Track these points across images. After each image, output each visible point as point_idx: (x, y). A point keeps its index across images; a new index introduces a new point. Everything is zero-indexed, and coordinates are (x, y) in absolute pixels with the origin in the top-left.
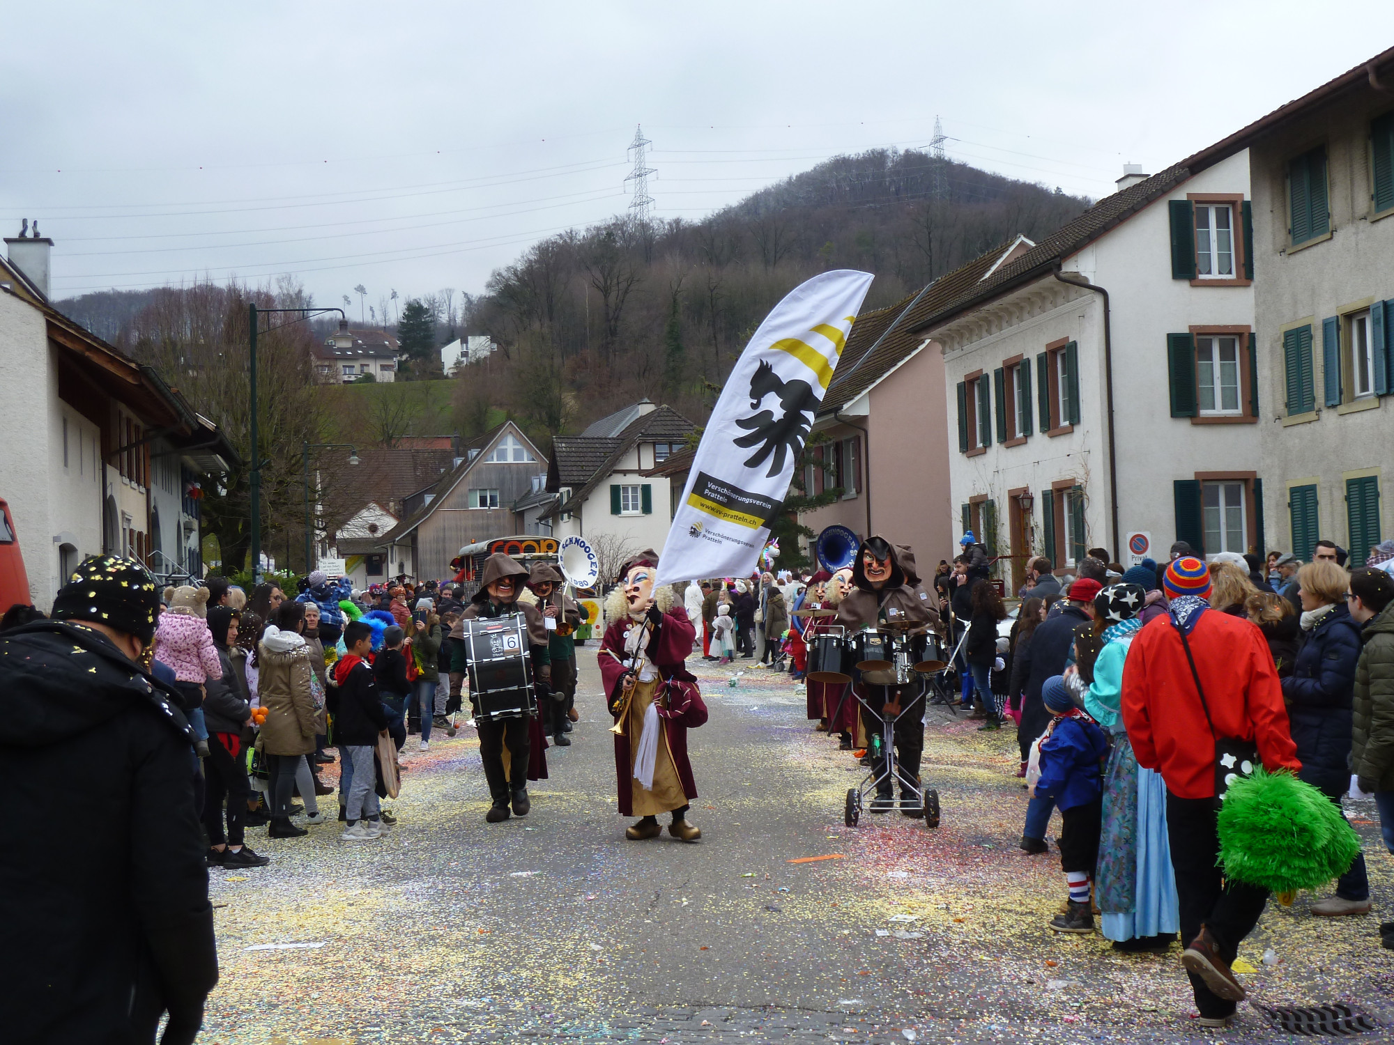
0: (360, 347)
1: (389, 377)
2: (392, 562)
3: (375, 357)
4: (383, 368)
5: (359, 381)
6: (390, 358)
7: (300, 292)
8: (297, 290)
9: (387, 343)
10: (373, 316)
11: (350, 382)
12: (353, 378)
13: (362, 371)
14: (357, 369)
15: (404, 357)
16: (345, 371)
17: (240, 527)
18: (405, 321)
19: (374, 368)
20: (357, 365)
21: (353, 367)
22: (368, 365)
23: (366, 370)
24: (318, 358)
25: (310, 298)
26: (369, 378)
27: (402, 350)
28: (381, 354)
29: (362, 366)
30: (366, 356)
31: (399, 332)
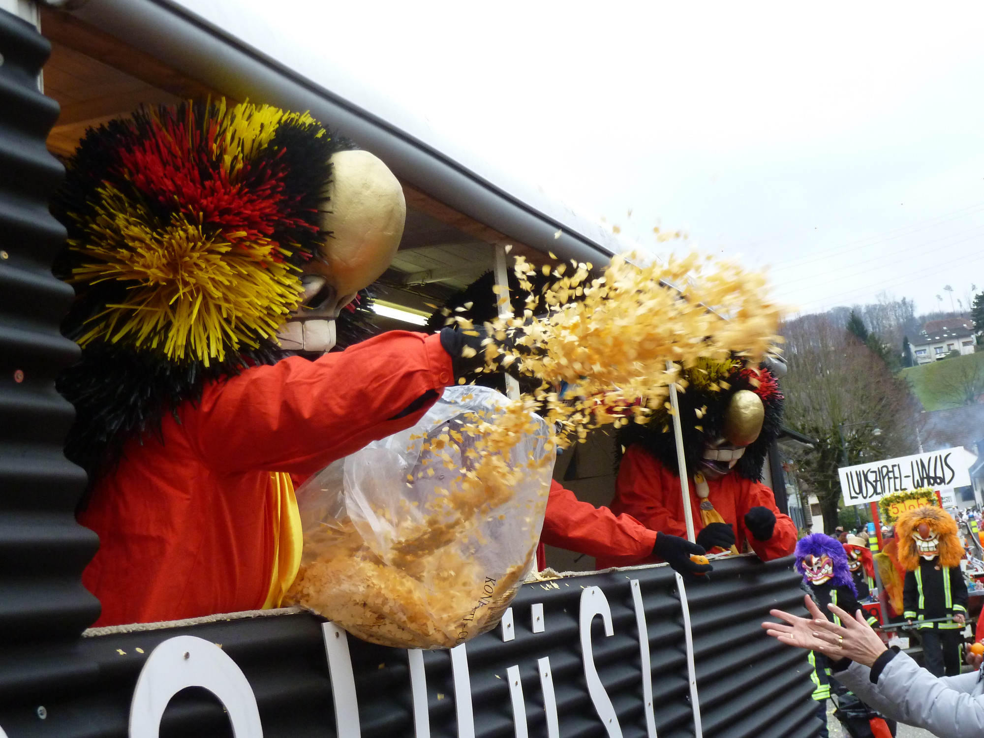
0: (945, 332)
1: (969, 350)
3: (957, 338)
4: (965, 344)
5: (947, 357)
6: (969, 336)
9: (965, 325)
11: (941, 359)
12: (943, 356)
13: (949, 349)
14: (945, 349)
15: (980, 333)
16: (936, 351)
18: (976, 307)
19: (958, 345)
20: (945, 346)
21: (942, 347)
22: (953, 344)
23: (952, 348)
24: (916, 346)
26: (955, 353)
27: (977, 329)
28: (962, 334)
29: (949, 345)
30: (951, 338)
31: (973, 316)
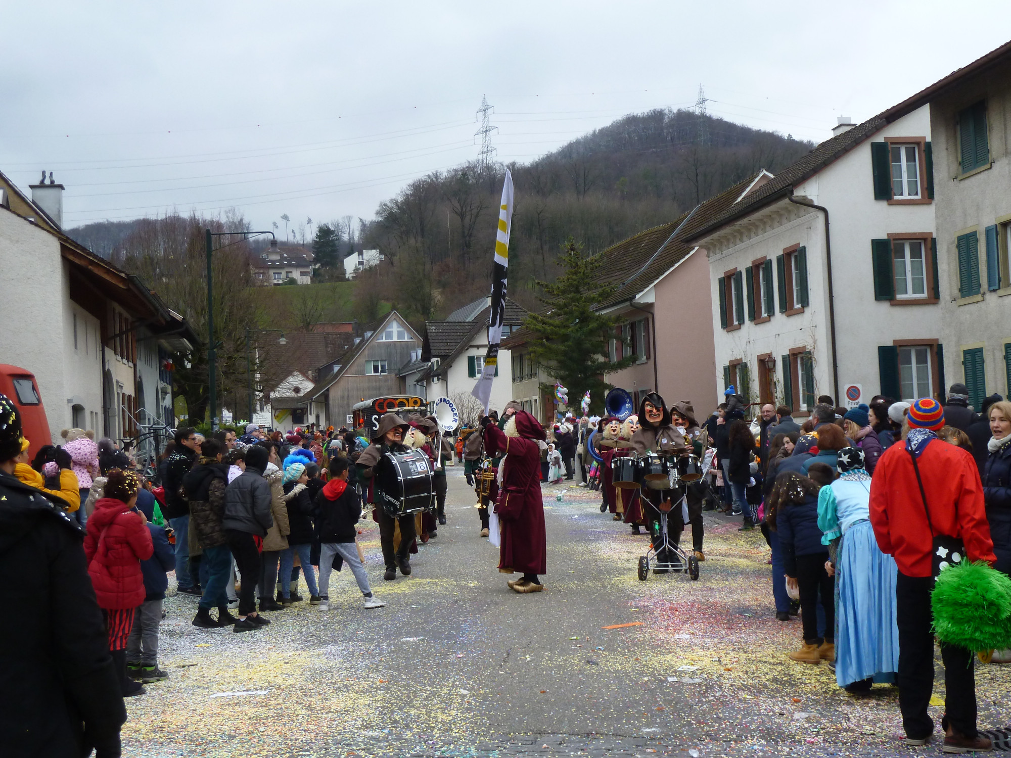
0: (285, 259)
1: (307, 280)
2: (311, 414)
3: (297, 266)
4: (303, 274)
5: (285, 283)
6: (307, 266)
7: (242, 220)
8: (239, 219)
9: (305, 256)
10: (294, 237)
11: (279, 284)
12: (281, 282)
13: (287, 277)
14: (283, 275)
15: (317, 266)
16: (275, 277)
17: (201, 391)
18: (318, 240)
19: (296, 274)
20: (283, 272)
21: (281, 273)
22: (291, 272)
23: (290, 275)
24: (256, 268)
25: (249, 224)
26: (292, 281)
27: (316, 261)
28: (301, 264)
29: (287, 272)
30: (290, 265)
31: (313, 247)
